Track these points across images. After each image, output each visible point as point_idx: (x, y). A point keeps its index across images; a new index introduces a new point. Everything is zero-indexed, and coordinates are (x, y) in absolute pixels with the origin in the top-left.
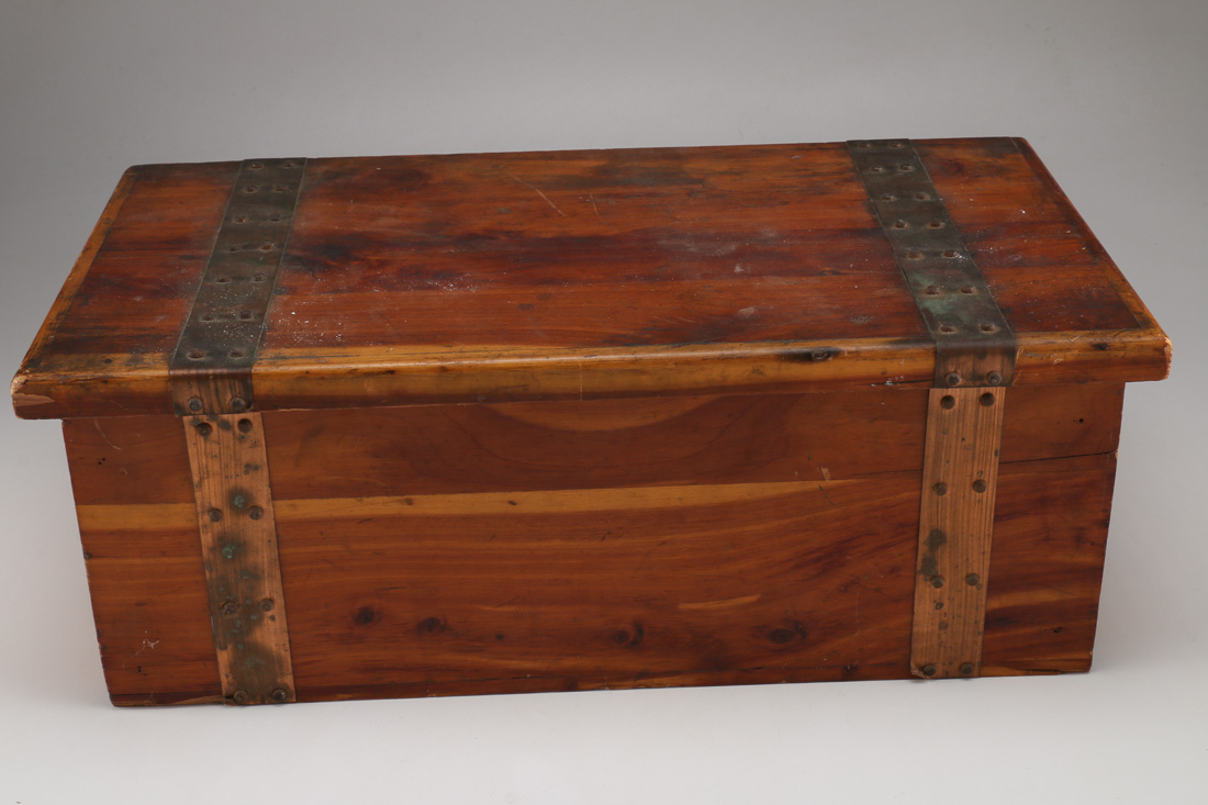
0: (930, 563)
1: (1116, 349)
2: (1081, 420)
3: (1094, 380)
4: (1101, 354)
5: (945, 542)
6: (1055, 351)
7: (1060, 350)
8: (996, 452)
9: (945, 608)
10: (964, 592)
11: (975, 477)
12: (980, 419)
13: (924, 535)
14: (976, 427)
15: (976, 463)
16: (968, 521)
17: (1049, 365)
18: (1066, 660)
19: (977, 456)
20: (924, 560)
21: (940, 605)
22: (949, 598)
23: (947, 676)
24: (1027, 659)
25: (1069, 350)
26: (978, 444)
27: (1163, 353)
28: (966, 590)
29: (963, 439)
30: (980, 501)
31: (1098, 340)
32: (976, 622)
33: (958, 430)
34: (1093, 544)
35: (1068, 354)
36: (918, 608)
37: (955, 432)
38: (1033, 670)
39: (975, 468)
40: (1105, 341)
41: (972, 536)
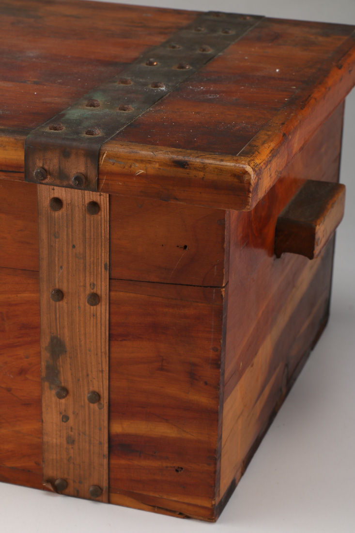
0: (53, 373)
1: (195, 169)
2: (185, 247)
3: (176, 199)
4: (181, 172)
5: (66, 352)
6: (136, 161)
7: (142, 161)
8: (105, 265)
9: (71, 422)
10: (87, 408)
11: (88, 291)
12: (87, 228)
13: (45, 341)
14: (84, 235)
15: (88, 274)
16: (85, 334)
17: (131, 175)
18: (189, 504)
19: (88, 267)
20: (48, 367)
21: (66, 418)
22: (74, 413)
23: (77, 495)
24: (151, 494)
25: (150, 162)
26: (88, 255)
27: (242, 181)
28: (89, 407)
29: (74, 247)
30: (95, 315)
31: (180, 158)
32: (100, 443)
33: (68, 235)
34: (206, 383)
35: (149, 166)
36: (46, 417)
37: (65, 237)
38: (159, 508)
39: (88, 279)
40: (187, 159)
41: (90, 350)
